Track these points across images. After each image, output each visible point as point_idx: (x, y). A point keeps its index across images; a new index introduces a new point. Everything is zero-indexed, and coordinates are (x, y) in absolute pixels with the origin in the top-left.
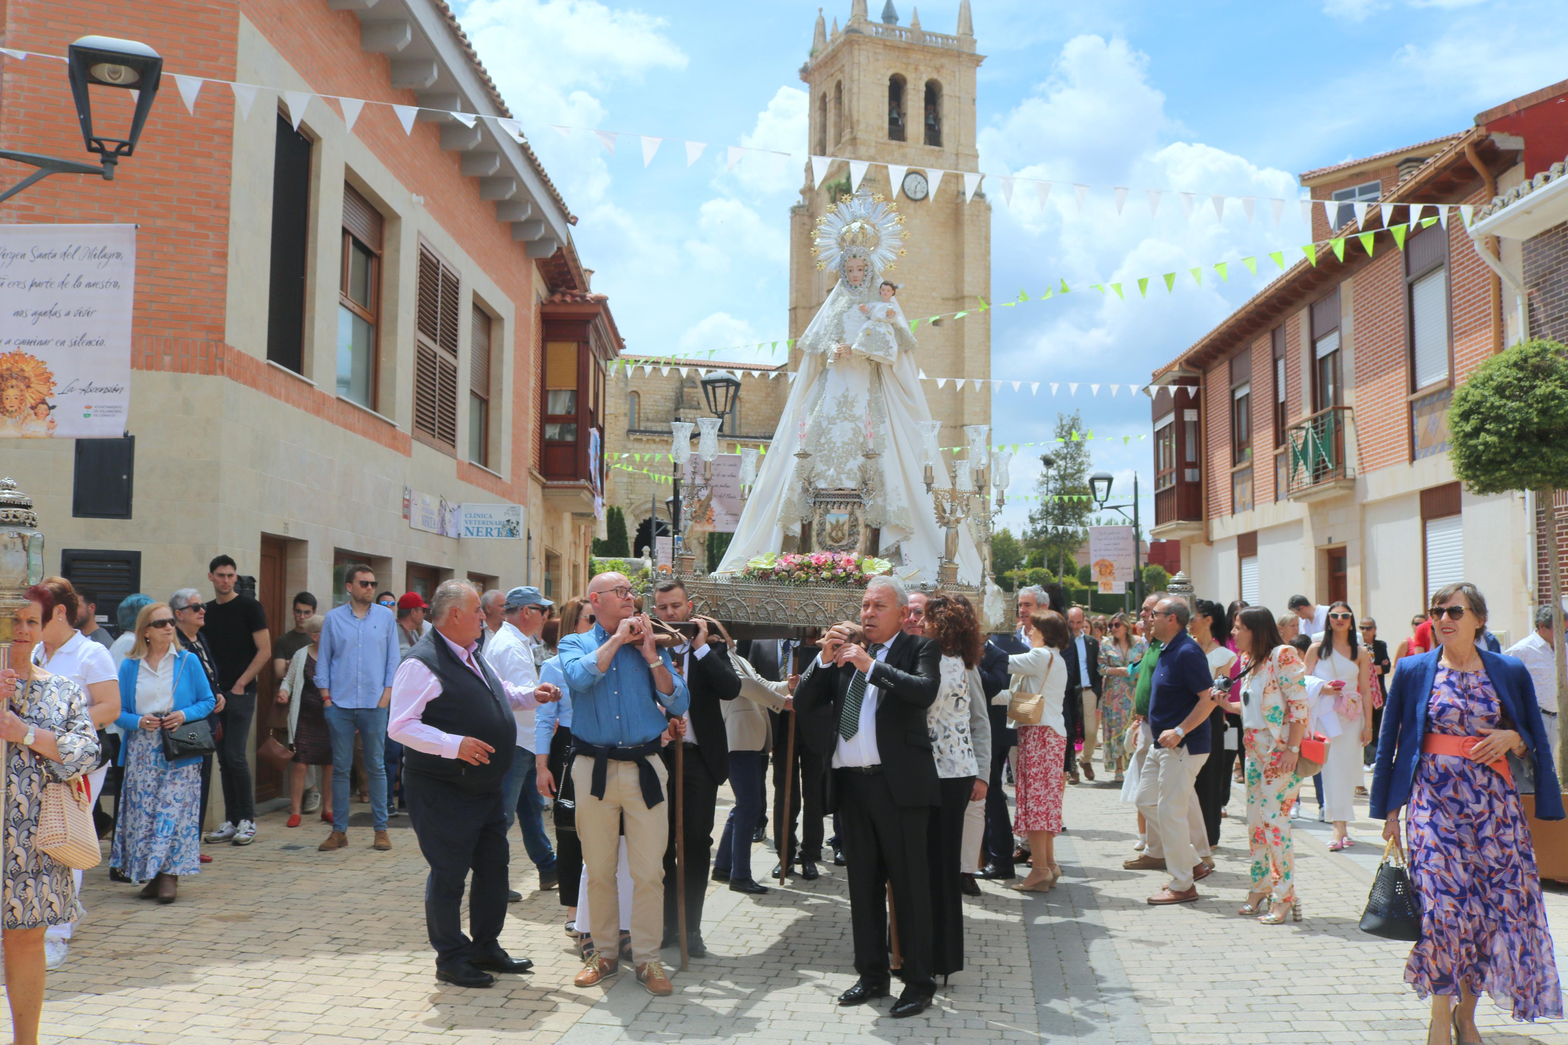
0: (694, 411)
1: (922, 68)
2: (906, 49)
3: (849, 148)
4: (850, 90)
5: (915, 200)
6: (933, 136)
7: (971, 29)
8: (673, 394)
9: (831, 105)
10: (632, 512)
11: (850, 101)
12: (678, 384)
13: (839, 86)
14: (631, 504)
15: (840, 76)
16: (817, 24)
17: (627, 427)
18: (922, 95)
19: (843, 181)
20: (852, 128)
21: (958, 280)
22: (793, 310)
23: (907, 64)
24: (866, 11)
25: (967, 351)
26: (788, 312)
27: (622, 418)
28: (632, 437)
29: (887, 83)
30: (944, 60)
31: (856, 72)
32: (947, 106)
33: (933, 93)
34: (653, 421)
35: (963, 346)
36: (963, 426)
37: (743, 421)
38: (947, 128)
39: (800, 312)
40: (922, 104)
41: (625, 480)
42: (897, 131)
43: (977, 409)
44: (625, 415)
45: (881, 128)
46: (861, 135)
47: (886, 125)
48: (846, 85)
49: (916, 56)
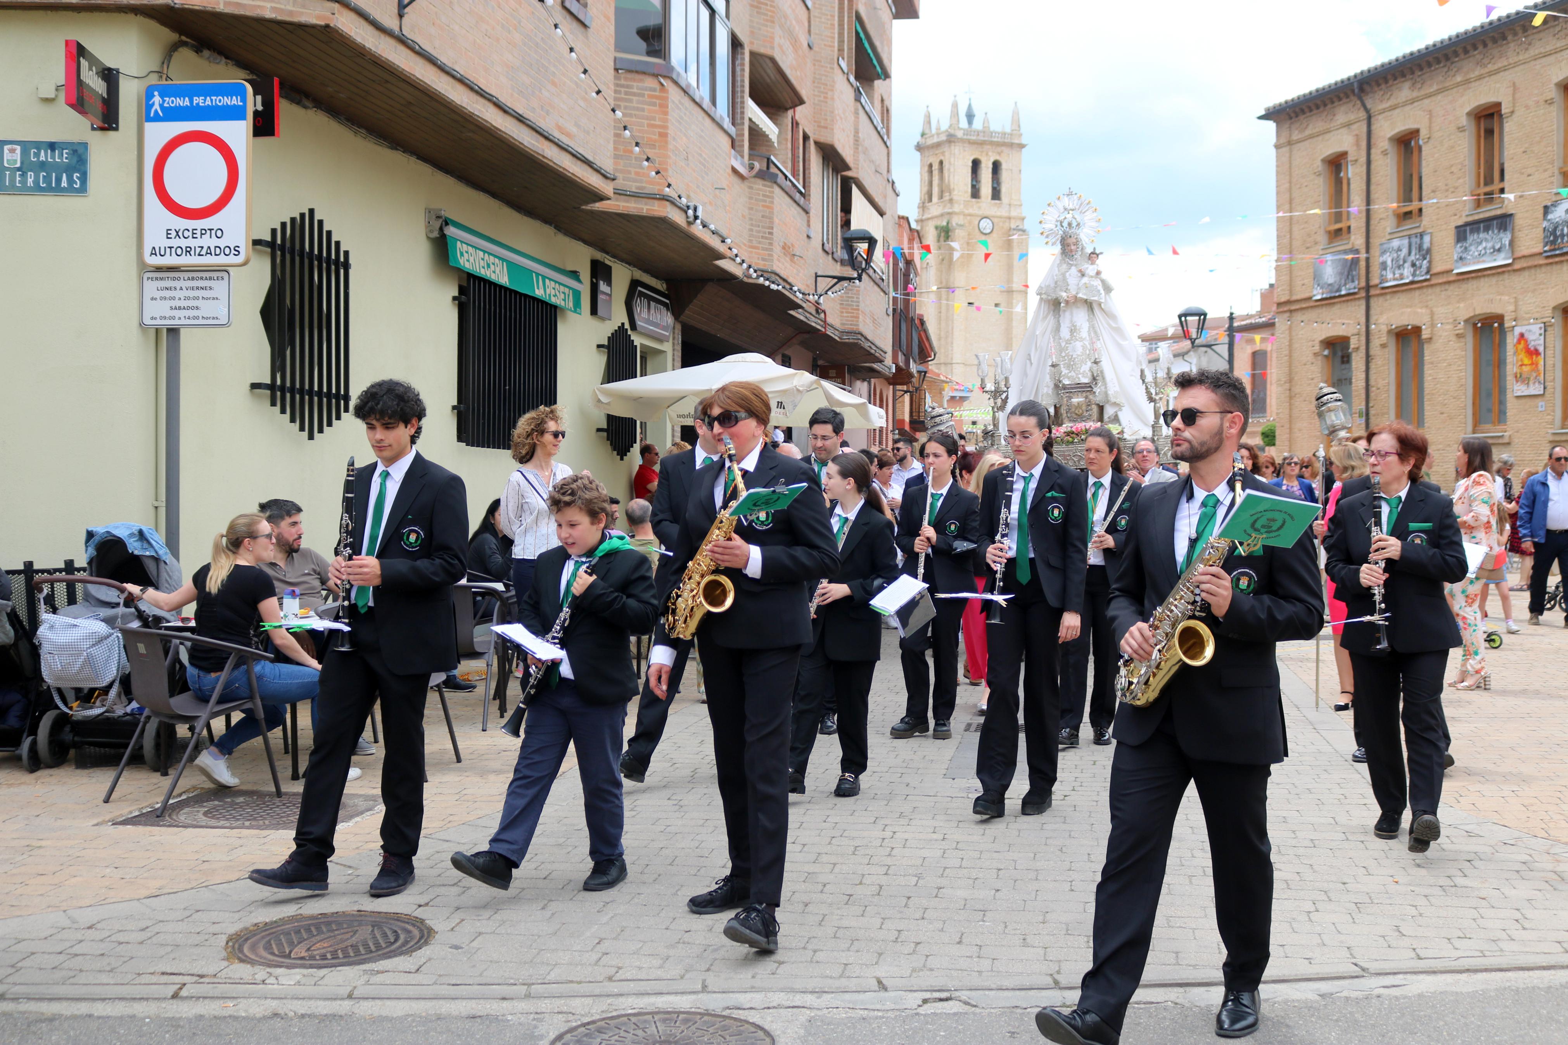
1: (990, 153)
2: (982, 143)
3: (949, 205)
4: (949, 170)
5: (986, 234)
6: (996, 194)
7: (1019, 126)
9: (936, 173)
11: (949, 177)
13: (941, 163)
15: (942, 158)
16: (925, 116)
18: (990, 170)
19: (944, 224)
20: (950, 193)
21: (1009, 280)
23: (982, 152)
24: (958, 121)
29: (970, 164)
30: (1003, 148)
31: (952, 160)
32: (1004, 175)
33: (996, 167)
38: (1004, 189)
40: (990, 176)
42: (975, 193)
45: (966, 192)
46: (955, 198)
47: (969, 190)
48: (946, 165)
49: (986, 147)
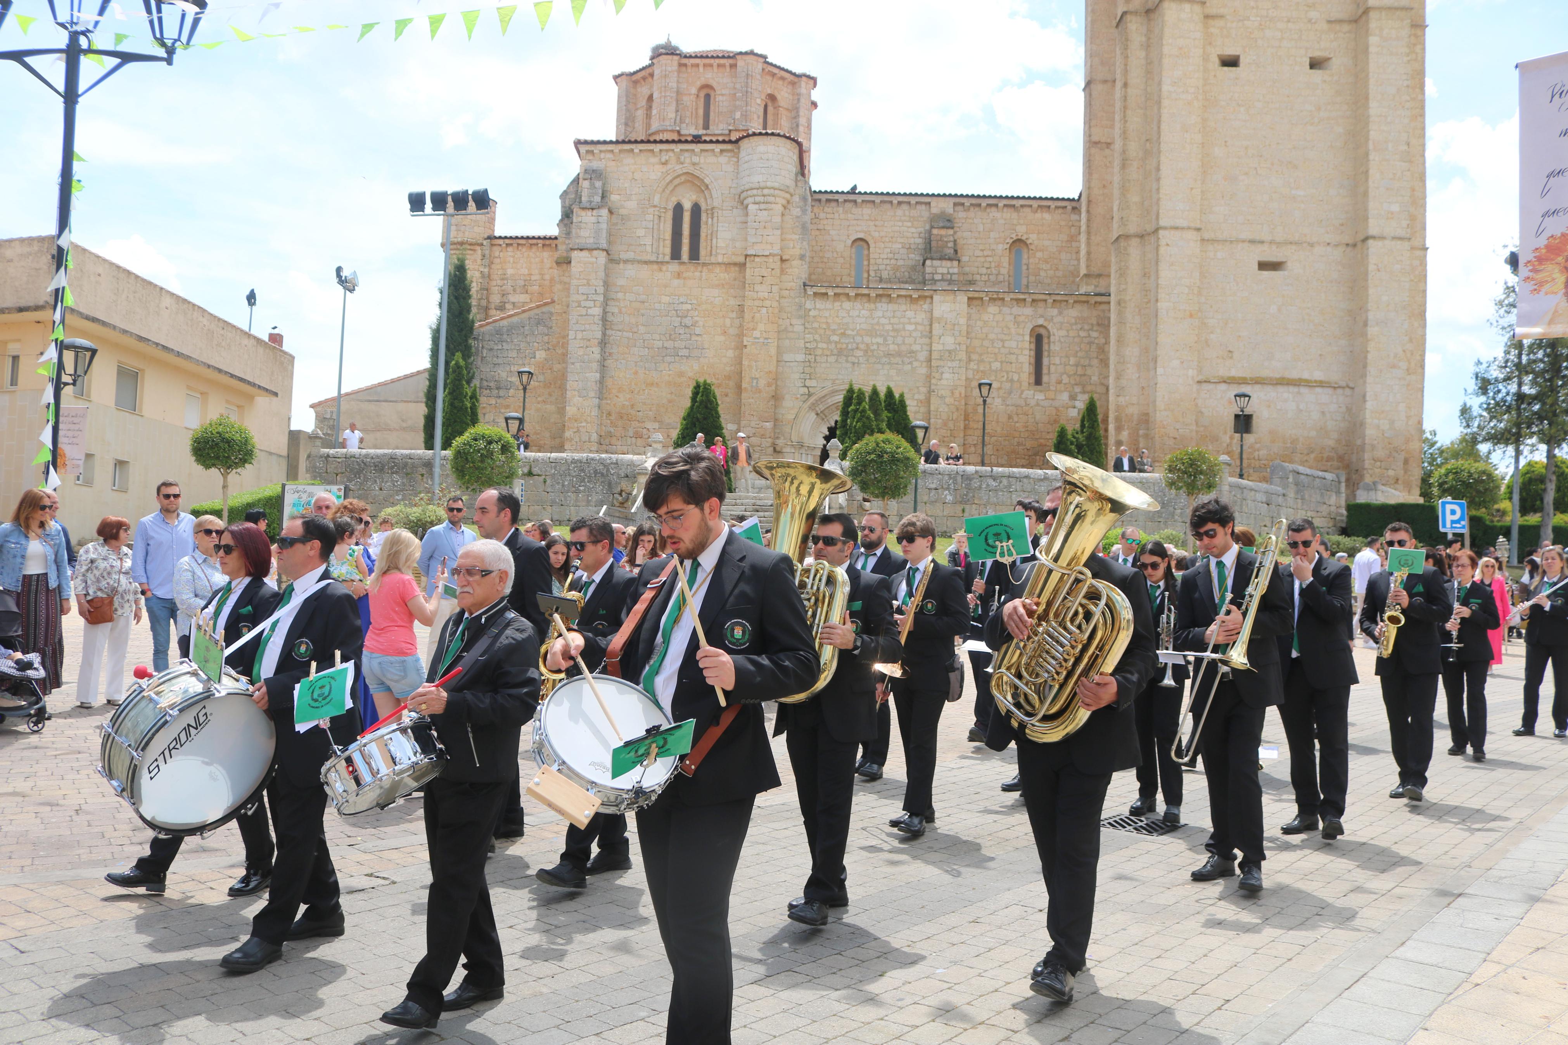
0: (948, 264)
8: (920, 241)
10: (812, 408)
12: (928, 227)
14: (810, 395)
17: (804, 276)
22: (1088, 84)
25: (1373, 104)
26: (1083, 94)
27: (796, 263)
28: (810, 291)
34: (889, 281)
35: (1367, 98)
36: (1366, 239)
37: (1032, 278)
39: (1098, 88)
41: (800, 357)
43: (1395, 208)
44: (802, 257)
